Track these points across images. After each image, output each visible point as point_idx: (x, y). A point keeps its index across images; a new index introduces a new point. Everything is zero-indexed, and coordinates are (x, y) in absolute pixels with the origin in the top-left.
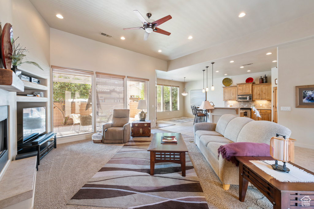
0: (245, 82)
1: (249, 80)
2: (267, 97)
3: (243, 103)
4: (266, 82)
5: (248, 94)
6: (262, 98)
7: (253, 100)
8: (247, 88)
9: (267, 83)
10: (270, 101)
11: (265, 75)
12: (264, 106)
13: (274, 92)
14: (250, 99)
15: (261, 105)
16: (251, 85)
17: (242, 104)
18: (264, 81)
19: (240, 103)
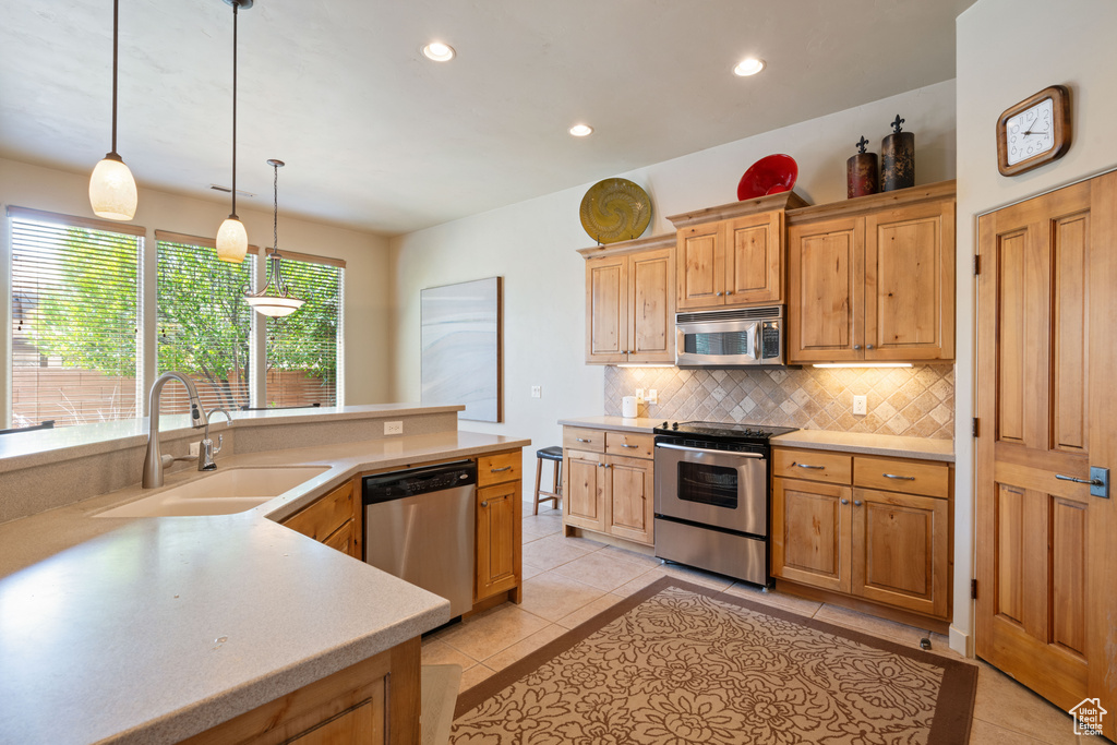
0: (736, 200)
1: (768, 177)
2: (909, 334)
3: (723, 385)
4: (906, 180)
5: (756, 299)
6: (870, 340)
7: (797, 356)
8: (749, 247)
9: (909, 195)
10: (939, 364)
11: (898, 121)
12: (885, 412)
13: (989, 266)
14: (768, 346)
15: (859, 405)
16: (775, 219)
17: (718, 394)
18: (889, 174)
19: (708, 384)
